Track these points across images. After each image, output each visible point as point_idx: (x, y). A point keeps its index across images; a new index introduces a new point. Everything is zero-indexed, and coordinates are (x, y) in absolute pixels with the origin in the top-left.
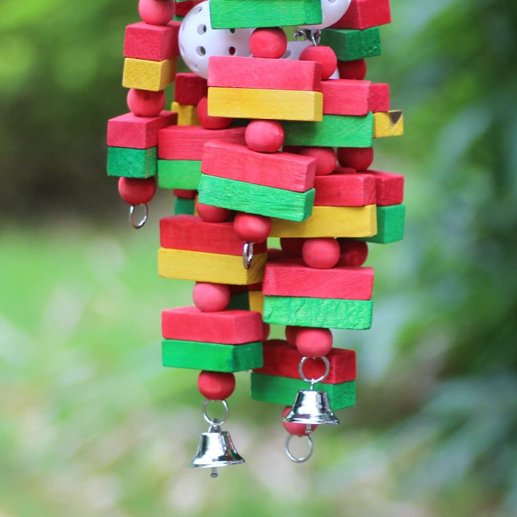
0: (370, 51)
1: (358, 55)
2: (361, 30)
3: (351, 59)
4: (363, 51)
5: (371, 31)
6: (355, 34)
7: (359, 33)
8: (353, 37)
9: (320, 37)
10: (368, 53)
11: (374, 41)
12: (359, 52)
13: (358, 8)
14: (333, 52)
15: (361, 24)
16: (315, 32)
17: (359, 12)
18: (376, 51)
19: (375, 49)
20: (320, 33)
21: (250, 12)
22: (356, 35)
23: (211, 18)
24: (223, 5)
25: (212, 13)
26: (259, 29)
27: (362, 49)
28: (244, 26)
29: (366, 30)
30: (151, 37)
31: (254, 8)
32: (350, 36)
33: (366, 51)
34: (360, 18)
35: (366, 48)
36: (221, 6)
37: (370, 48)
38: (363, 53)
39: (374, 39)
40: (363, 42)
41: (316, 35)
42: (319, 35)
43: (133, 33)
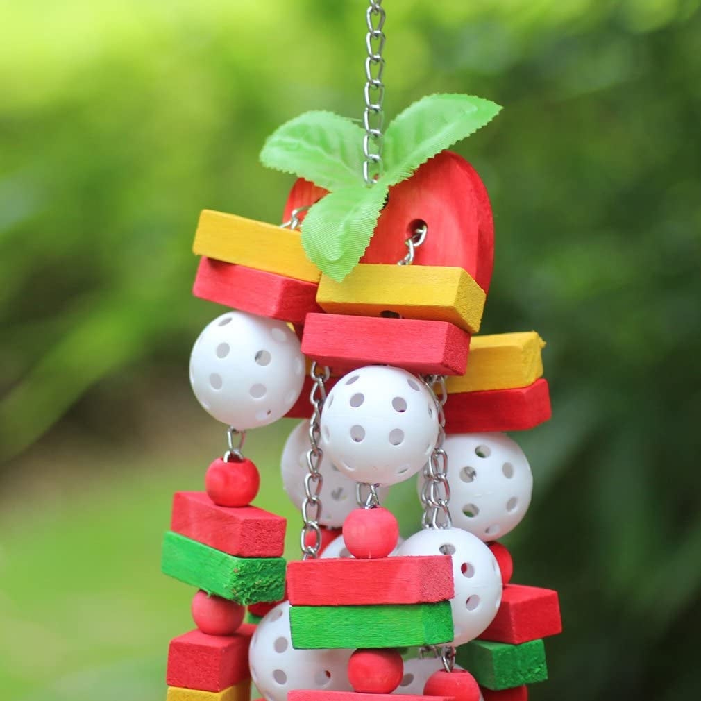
0: (530, 676)
1: (512, 682)
2: (516, 645)
3: (501, 687)
4: (520, 676)
5: (531, 646)
6: (506, 652)
7: (513, 650)
8: (504, 656)
9: (454, 658)
10: (527, 678)
11: (536, 661)
12: (513, 677)
13: (512, 614)
14: (474, 680)
15: (515, 636)
16: (447, 650)
17: (512, 619)
18: (539, 675)
19: (538, 673)
20: (455, 651)
21: (346, 625)
22: (509, 653)
23: (292, 633)
24: (309, 614)
25: (293, 625)
26: (360, 651)
27: (518, 673)
28: (338, 645)
29: (523, 646)
30: (205, 657)
31: (352, 619)
32: (500, 654)
33: (524, 675)
34: (514, 628)
35: (524, 671)
36: (307, 615)
37: (530, 671)
38: (519, 678)
39: (536, 658)
40: (519, 662)
41: (450, 656)
42: (453, 655)
43: (179, 650)
